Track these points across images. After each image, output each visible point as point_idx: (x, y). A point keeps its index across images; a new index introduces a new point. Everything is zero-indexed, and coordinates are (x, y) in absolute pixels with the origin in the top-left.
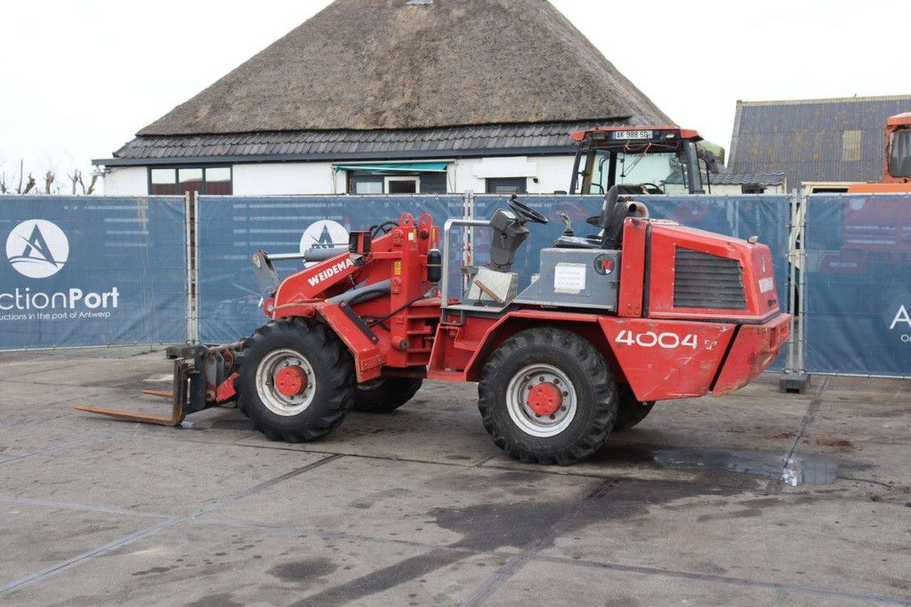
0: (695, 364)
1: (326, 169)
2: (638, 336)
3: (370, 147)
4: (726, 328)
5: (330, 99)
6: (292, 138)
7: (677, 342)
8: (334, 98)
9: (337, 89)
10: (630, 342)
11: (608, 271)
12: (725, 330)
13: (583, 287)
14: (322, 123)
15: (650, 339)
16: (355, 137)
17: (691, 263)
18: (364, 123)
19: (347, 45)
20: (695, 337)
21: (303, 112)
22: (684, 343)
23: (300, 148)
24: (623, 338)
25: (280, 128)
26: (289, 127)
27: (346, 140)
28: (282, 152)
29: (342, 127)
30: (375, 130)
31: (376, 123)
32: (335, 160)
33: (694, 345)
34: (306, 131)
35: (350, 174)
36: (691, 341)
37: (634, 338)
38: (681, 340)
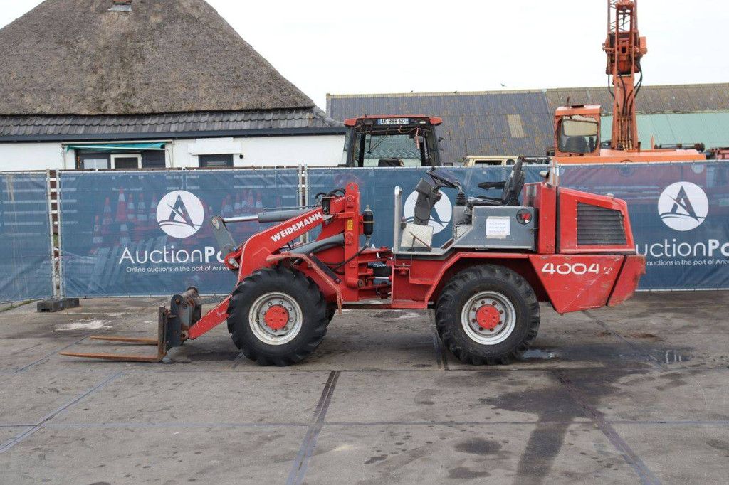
0: (598, 285)
1: (56, 149)
2: (558, 267)
3: (96, 130)
4: (618, 258)
5: (52, 89)
6: (20, 121)
7: (585, 270)
8: (56, 88)
9: (57, 80)
10: (552, 271)
11: (527, 221)
12: (617, 259)
13: (509, 234)
14: (48, 109)
15: (567, 269)
16: (81, 122)
17: (588, 213)
18: (88, 109)
19: (60, 42)
20: (598, 265)
21: (28, 99)
22: (590, 270)
23: (30, 130)
24: (547, 269)
25: (9, 113)
26: (17, 112)
27: (73, 123)
28: (12, 133)
29: (69, 112)
30: (99, 115)
31: (99, 109)
32: (64, 141)
33: (597, 271)
34: (33, 115)
35: (78, 152)
36: (595, 268)
37: (555, 268)
38: (588, 268)
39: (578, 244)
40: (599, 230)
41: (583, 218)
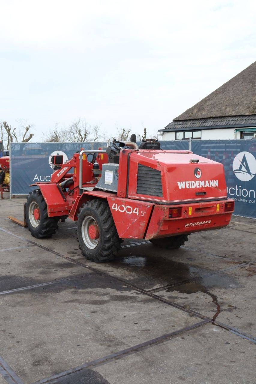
0: (138, 223)
1: (232, 131)
3: (249, 122)
5: (238, 104)
6: (223, 119)
7: (132, 211)
8: (240, 103)
9: (242, 99)
10: (116, 209)
12: (148, 207)
13: (112, 182)
14: (233, 113)
16: (245, 118)
17: (144, 172)
18: (249, 112)
19: (249, 82)
20: (138, 209)
21: (228, 110)
22: (134, 212)
23: (224, 123)
24: (114, 207)
25: (219, 116)
26: (222, 115)
27: (241, 119)
28: (218, 125)
29: (240, 114)
30: (252, 115)
31: (253, 112)
32: (236, 127)
33: (137, 213)
34: (228, 116)
35: (242, 133)
36: (136, 211)
37: (118, 208)
38: (133, 210)
39: (137, 193)
40: (150, 185)
41: (141, 175)
